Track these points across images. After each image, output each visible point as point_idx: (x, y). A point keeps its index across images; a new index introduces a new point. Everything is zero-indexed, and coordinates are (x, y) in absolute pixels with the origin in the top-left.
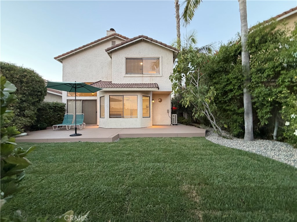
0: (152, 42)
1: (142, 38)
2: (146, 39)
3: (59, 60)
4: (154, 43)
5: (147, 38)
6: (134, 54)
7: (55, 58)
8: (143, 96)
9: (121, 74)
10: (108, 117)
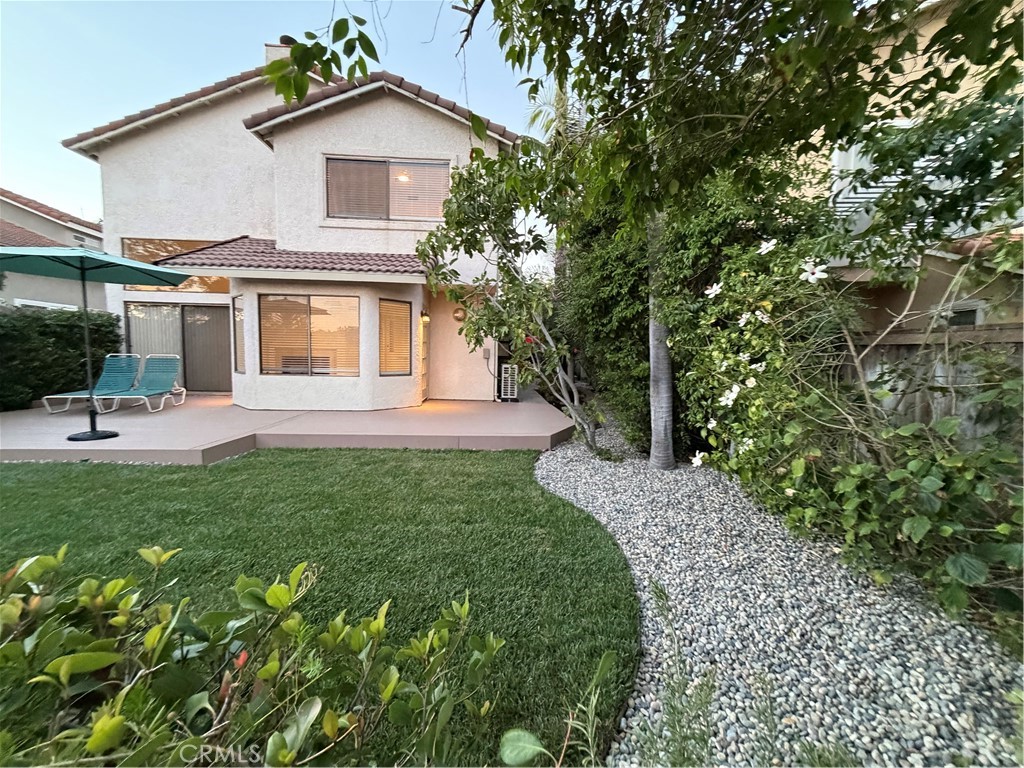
0: (420, 100)
1: (382, 83)
2: (399, 87)
3: (83, 151)
4: (428, 104)
5: (401, 83)
6: (358, 145)
7: (67, 144)
8: (381, 299)
9: (308, 217)
10: (255, 371)
